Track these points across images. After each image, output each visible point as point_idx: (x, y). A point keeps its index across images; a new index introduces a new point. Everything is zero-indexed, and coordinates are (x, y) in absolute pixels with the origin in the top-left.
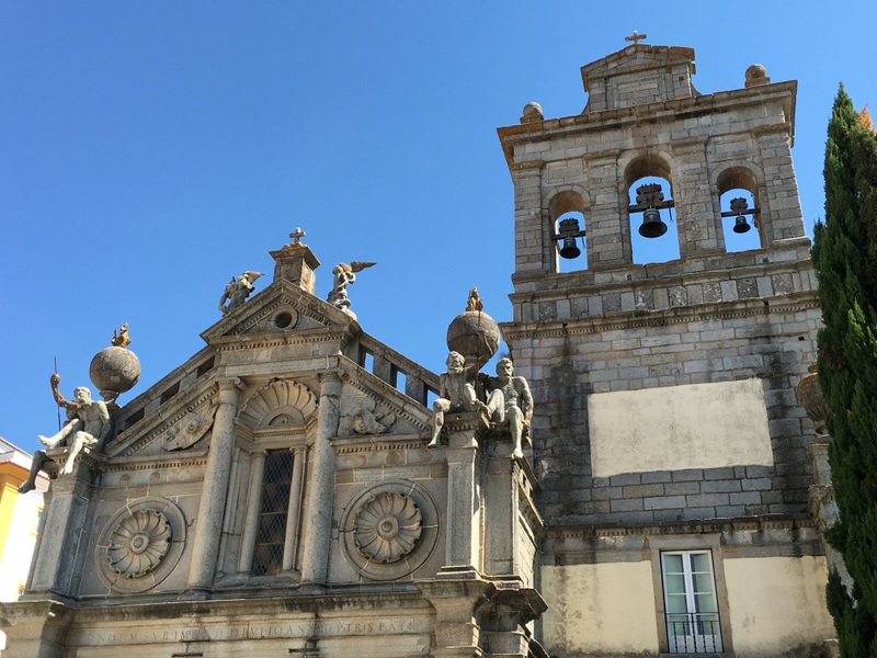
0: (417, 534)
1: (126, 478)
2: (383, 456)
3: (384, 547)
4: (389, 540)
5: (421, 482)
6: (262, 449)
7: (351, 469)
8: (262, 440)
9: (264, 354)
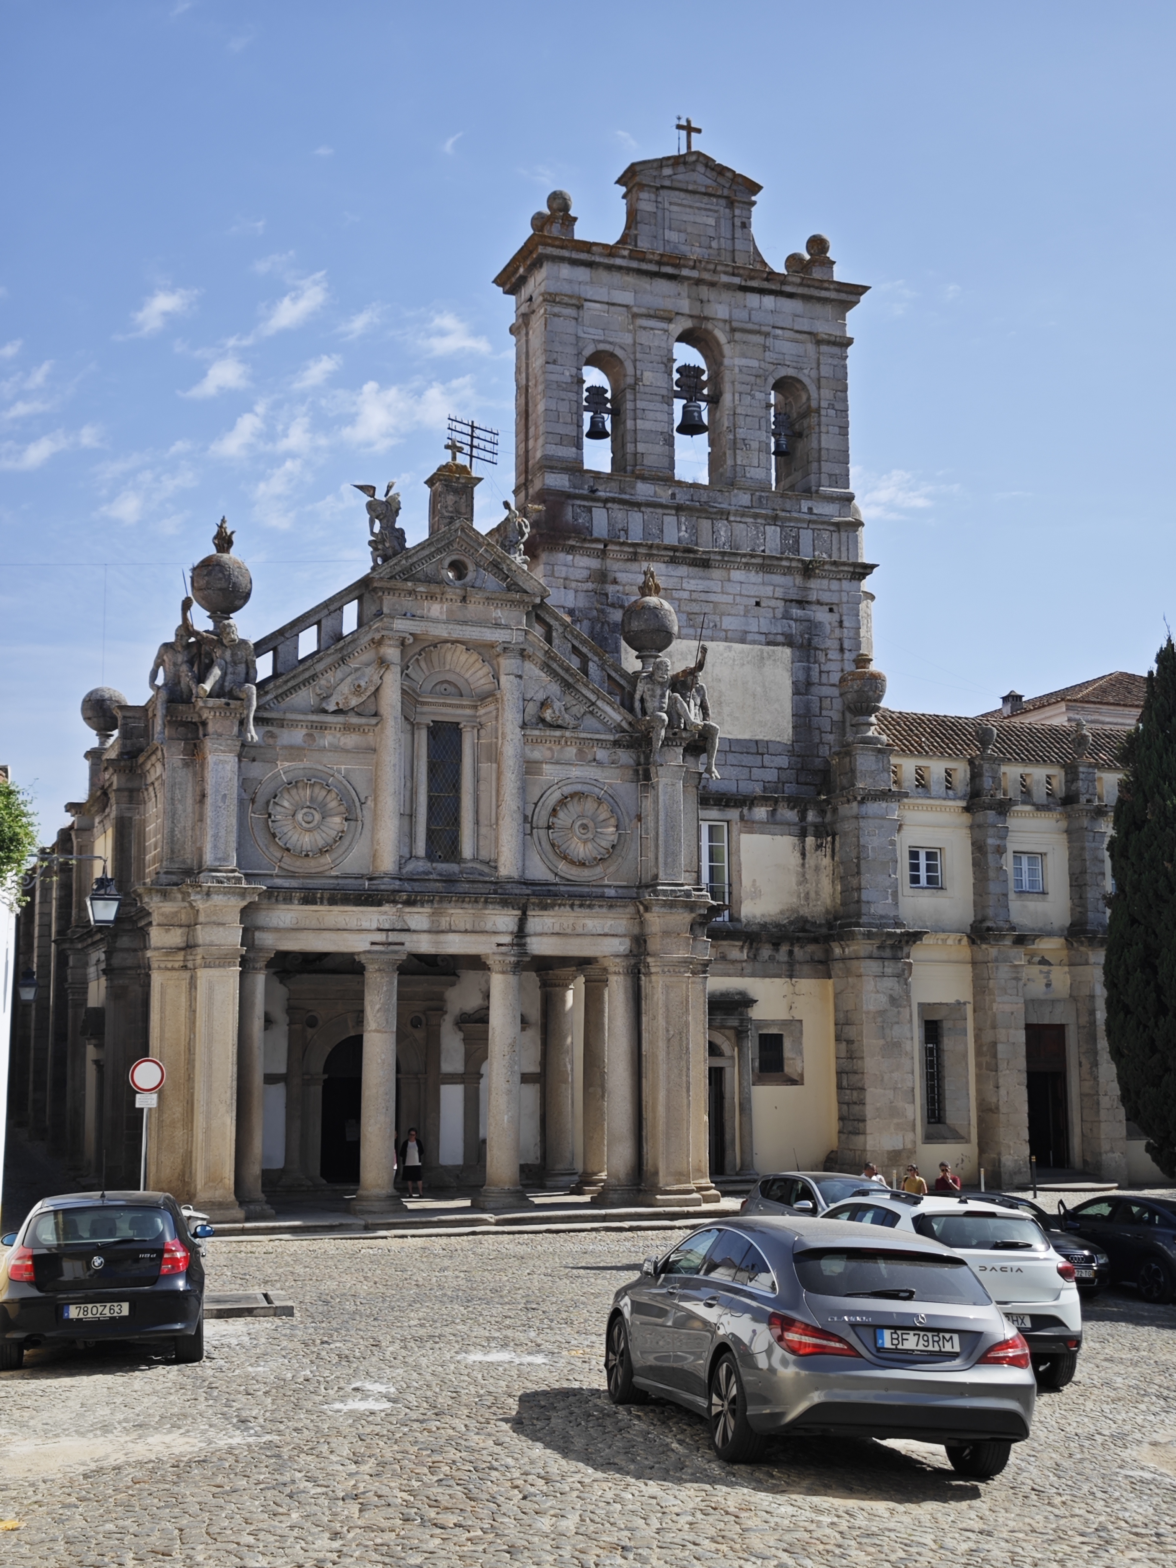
0: (614, 838)
1: (272, 735)
2: (571, 751)
3: (580, 849)
4: (585, 842)
5: (610, 785)
6: (427, 720)
7: (542, 762)
8: (426, 709)
9: (436, 609)
